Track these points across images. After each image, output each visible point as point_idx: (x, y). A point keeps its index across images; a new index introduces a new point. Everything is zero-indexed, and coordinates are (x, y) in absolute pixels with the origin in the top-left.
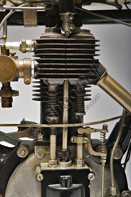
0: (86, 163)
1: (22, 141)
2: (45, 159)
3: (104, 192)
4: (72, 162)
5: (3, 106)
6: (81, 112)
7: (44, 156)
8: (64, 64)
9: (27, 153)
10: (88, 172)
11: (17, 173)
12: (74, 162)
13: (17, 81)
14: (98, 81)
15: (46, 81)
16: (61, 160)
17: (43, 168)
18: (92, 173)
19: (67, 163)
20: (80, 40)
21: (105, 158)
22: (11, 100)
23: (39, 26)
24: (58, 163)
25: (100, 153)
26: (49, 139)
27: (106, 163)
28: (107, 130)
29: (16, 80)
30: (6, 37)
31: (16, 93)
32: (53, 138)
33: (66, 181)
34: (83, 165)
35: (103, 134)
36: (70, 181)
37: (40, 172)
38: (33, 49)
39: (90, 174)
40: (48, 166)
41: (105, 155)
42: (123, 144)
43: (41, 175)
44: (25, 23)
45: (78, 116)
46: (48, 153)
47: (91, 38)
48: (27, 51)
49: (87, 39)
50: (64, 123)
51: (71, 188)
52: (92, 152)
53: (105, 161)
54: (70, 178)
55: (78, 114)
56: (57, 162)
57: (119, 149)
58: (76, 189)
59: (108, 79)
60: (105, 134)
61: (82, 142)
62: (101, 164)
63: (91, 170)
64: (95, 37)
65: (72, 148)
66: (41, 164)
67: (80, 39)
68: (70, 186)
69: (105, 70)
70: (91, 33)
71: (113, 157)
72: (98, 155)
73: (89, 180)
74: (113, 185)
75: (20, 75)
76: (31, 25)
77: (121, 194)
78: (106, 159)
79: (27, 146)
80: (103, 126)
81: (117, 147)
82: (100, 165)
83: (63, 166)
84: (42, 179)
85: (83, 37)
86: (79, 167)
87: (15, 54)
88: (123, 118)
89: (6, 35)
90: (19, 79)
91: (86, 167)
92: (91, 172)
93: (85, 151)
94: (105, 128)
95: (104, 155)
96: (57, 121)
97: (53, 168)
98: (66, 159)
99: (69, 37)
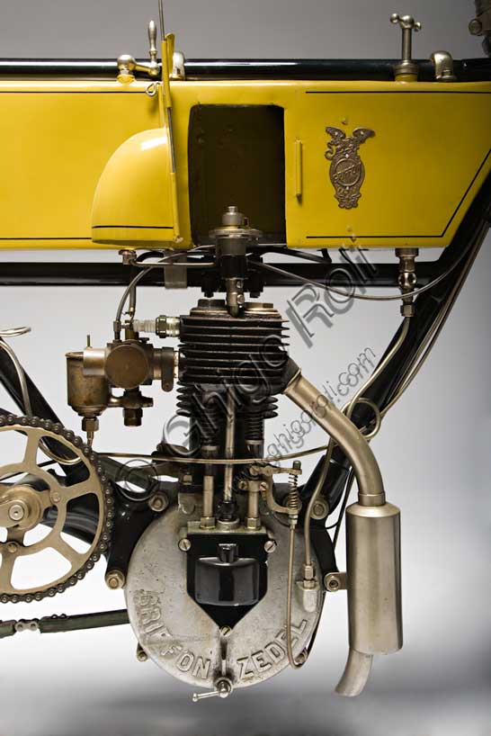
0: (264, 523)
1: (159, 482)
2: (194, 516)
3: (294, 574)
4: (240, 521)
5: (127, 423)
6: (256, 439)
7: (194, 510)
8: (227, 361)
9: (165, 505)
10: (265, 538)
11: (148, 537)
12: (243, 522)
13: (151, 384)
14: (285, 388)
15: (199, 387)
16: (222, 519)
17: (191, 531)
18: (272, 540)
19: (231, 523)
20: (255, 322)
21: (296, 517)
22: (139, 414)
23: (189, 288)
24: (216, 523)
25: (288, 509)
26: (202, 482)
27: (296, 526)
28: (300, 469)
29: (149, 382)
30: (134, 311)
31: (149, 402)
32: (209, 482)
33: (227, 552)
34: (258, 528)
35: (293, 476)
36: (235, 552)
37: (185, 536)
38: (177, 332)
39: (269, 543)
40: (200, 528)
41: (296, 512)
42: (331, 495)
43: (186, 541)
44: (167, 283)
45: (252, 446)
46: (200, 505)
47: (274, 318)
48: (168, 336)
49: (265, 320)
50: (227, 456)
51: (236, 563)
52: (274, 506)
53: (295, 522)
54: (234, 548)
55: (251, 442)
56: (214, 521)
57: (321, 501)
58: (245, 566)
59: (302, 385)
60: (296, 476)
61: (256, 490)
62: (289, 526)
63: (270, 536)
64: (281, 314)
65: (240, 498)
66: (189, 523)
67: (255, 320)
68: (235, 560)
69: (297, 369)
70: (274, 308)
71: (310, 514)
72: (284, 512)
73: (267, 553)
74: (308, 562)
75: (155, 375)
76: (176, 287)
77: (323, 578)
78: (298, 519)
79: (165, 493)
80: (294, 464)
81: (317, 500)
82: (288, 529)
83: (226, 528)
84: (188, 548)
85: (260, 316)
86: (251, 530)
87: (148, 339)
88: (331, 449)
89: (134, 307)
90: (154, 381)
91: (263, 531)
92: (269, 540)
93: (262, 504)
94: (297, 467)
95: (294, 513)
96: (217, 453)
97: (207, 531)
98: (230, 517)
99: (236, 317)
